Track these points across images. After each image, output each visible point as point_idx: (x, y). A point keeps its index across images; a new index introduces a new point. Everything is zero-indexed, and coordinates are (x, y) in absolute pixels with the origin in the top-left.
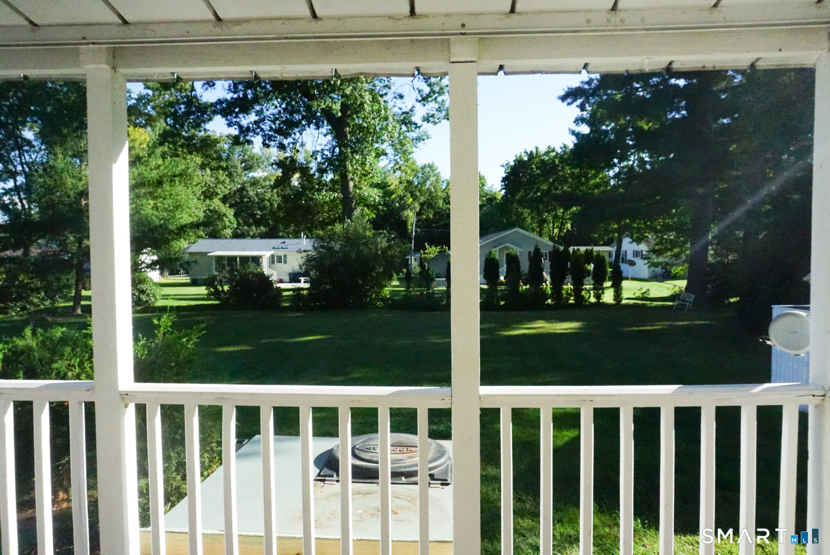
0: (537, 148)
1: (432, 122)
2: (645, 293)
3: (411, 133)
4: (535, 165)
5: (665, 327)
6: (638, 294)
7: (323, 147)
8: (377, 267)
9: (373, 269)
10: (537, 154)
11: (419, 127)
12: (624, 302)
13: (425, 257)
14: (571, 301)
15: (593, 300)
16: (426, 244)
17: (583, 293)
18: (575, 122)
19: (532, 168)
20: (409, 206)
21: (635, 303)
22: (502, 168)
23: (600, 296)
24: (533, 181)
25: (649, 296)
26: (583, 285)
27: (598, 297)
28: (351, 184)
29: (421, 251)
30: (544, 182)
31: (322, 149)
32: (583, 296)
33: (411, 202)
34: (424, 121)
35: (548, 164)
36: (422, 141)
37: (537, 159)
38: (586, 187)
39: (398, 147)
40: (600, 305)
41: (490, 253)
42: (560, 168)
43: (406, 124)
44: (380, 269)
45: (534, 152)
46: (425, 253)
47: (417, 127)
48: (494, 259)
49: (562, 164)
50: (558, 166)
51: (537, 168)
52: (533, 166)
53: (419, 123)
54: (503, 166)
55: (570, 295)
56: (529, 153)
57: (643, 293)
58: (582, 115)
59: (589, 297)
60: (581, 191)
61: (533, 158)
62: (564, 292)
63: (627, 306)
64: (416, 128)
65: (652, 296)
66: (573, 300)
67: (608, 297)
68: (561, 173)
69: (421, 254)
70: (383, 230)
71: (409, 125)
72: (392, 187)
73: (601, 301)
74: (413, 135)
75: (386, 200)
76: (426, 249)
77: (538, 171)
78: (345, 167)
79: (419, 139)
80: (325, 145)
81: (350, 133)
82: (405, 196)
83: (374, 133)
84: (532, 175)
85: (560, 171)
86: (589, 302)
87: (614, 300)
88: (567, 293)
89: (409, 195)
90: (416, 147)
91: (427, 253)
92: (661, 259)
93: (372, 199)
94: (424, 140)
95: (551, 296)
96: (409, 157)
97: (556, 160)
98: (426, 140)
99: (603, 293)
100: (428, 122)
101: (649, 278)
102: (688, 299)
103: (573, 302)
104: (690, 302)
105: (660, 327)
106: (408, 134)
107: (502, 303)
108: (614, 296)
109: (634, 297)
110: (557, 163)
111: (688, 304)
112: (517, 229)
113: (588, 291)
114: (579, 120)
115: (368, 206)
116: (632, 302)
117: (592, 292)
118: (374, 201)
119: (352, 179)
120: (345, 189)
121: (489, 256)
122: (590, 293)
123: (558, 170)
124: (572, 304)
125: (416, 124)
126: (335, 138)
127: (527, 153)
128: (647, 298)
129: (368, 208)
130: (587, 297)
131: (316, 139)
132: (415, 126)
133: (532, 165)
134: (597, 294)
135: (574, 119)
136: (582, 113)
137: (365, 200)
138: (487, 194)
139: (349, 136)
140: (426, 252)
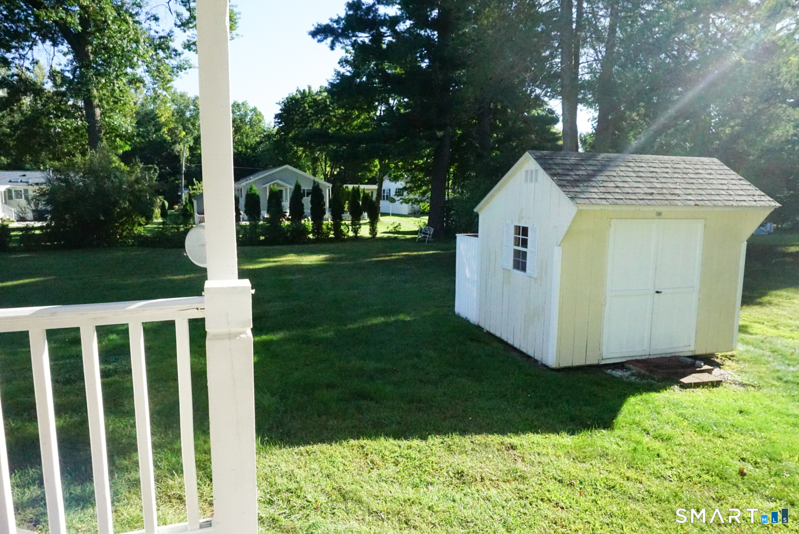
0: (309, 88)
1: (194, 51)
2: (397, 227)
3: (169, 59)
4: (308, 104)
5: (401, 257)
6: (391, 228)
7: (62, 67)
8: (121, 202)
9: (116, 203)
10: (309, 93)
11: (180, 54)
12: (379, 235)
13: (194, 193)
14: (331, 235)
15: (351, 234)
16: (194, 179)
17: (342, 227)
18: (339, 63)
19: (305, 107)
20: (182, 140)
21: (389, 237)
22: (278, 105)
23: (358, 230)
24: (305, 120)
25: (400, 230)
26: (342, 220)
27: (356, 231)
28: (98, 111)
29: (190, 187)
30: (317, 121)
31: (61, 70)
32: (342, 231)
33: (184, 136)
34: (185, 48)
35: (320, 104)
36: (183, 70)
37: (310, 99)
38: (350, 127)
39: (156, 74)
40: (356, 239)
41: (251, 189)
42: (331, 109)
43: (163, 50)
44: (125, 203)
45: (307, 91)
46: (194, 189)
47: (178, 54)
48: (254, 195)
49: (333, 104)
50: (329, 106)
51: (309, 107)
52: (306, 105)
53: (180, 49)
54: (280, 104)
55: (330, 229)
56: (302, 91)
57: (396, 227)
58: (346, 56)
59: (348, 231)
60: (345, 131)
61: (306, 97)
62: (324, 227)
63: (381, 239)
64: (176, 55)
65: (402, 229)
66: (334, 234)
67: (365, 231)
68: (332, 114)
69: (190, 190)
70: (153, 164)
71: (166, 51)
72: (163, 119)
73: (358, 235)
74: (173, 62)
75: (140, 131)
76: (195, 185)
77: (310, 111)
78: (89, 91)
79: (180, 68)
80: (65, 66)
81: (92, 53)
82: (177, 128)
83: (122, 56)
84: (304, 113)
85: (331, 111)
86: (348, 236)
87: (370, 234)
88: (328, 229)
89: (181, 128)
90: (177, 76)
91: (196, 189)
92: (411, 196)
93: (124, 129)
94: (185, 69)
95: (313, 232)
96: (168, 85)
97: (328, 100)
98: (188, 70)
99: (360, 228)
100: (190, 50)
101: (409, 214)
102: (429, 232)
103: (332, 236)
104: (430, 235)
105: (396, 257)
106: (167, 61)
107: (262, 238)
108: (370, 229)
109: (388, 231)
110: (328, 103)
111: (428, 236)
112: (287, 166)
113: (347, 226)
114: (343, 62)
115: (121, 136)
116: (386, 235)
117: (350, 227)
118: (127, 131)
119: (98, 106)
120: (90, 116)
121: (250, 191)
122: (348, 228)
123: (329, 110)
124: (331, 238)
125: (175, 50)
126: (76, 58)
127: (300, 91)
128: (399, 231)
129: (121, 139)
130: (346, 231)
131: (51, 57)
132: (174, 53)
133: (304, 103)
134: (355, 228)
135: (338, 61)
136: (347, 54)
137: (116, 130)
138: (265, 131)
139: (92, 57)
140: (194, 187)
